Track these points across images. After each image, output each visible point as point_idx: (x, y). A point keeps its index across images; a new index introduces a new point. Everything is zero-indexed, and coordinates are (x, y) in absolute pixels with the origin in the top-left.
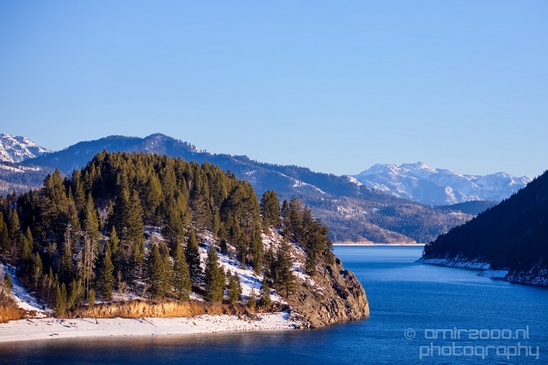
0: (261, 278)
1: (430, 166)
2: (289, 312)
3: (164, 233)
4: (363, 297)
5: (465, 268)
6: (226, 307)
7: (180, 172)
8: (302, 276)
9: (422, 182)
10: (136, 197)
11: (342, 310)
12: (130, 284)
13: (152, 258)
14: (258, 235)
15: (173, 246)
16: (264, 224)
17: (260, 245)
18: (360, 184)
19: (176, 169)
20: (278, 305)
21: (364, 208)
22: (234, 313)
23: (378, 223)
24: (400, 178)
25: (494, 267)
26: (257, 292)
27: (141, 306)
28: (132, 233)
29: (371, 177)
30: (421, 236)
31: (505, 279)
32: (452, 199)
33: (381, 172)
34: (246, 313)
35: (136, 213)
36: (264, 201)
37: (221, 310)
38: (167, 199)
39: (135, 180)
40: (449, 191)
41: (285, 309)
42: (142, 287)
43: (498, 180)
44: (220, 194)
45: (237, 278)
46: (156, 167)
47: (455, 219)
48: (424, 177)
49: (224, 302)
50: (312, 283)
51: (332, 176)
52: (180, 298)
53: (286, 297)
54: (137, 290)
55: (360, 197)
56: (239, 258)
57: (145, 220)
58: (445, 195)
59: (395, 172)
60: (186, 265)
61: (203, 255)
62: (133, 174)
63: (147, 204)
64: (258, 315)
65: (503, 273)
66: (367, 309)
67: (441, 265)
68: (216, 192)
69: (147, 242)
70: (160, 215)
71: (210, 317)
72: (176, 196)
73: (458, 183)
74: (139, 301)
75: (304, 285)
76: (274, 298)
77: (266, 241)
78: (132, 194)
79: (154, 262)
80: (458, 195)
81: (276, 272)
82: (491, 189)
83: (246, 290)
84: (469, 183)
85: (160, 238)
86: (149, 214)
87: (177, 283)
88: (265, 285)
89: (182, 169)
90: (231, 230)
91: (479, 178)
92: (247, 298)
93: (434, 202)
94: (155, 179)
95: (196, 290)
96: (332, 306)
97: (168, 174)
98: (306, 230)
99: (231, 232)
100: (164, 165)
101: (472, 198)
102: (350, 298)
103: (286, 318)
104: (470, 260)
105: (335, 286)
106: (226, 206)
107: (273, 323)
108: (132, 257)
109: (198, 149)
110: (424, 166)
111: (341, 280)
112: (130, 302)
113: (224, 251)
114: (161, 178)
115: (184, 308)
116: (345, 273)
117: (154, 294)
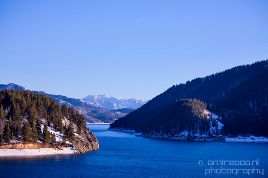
0: (62, 135)
1: (108, 96)
2: (73, 147)
3: (28, 119)
4: (97, 142)
5: (125, 132)
6: (50, 145)
7: (32, 97)
8: (76, 134)
9: (105, 101)
10: (18, 106)
11: (90, 147)
12: (16, 137)
13: (24, 128)
14: (61, 119)
15: (31, 124)
16: (63, 116)
17: (62, 123)
18: (84, 102)
19: (31, 96)
20: (69, 145)
21: (86, 110)
22: (53, 147)
23: (91, 116)
24: (97, 100)
25: (137, 132)
26: (61, 140)
27: (21, 145)
28: (17, 119)
29: (87, 100)
30: (106, 120)
31: (141, 136)
32: (116, 108)
33: (91, 98)
34: (57, 147)
35: (18, 111)
36: (62, 108)
37: (48, 146)
38: (29, 107)
39: (17, 99)
40: (115, 105)
41: (71, 146)
42: (21, 138)
43: (132, 101)
44: (47, 105)
45: (54, 135)
46: (24, 95)
47: (118, 115)
48: (106, 100)
49: (50, 143)
50: (80, 137)
51: (74, 99)
52: (34, 142)
53: (71, 142)
54: (19, 139)
55: (84, 106)
56: (55, 128)
57: (21, 114)
58: (113, 106)
59: (96, 98)
60: (36, 131)
61: (42, 127)
62: (16, 97)
63: (22, 108)
64: (62, 148)
65: (140, 134)
66: (98, 146)
67: (116, 131)
68: (45, 105)
69: (22, 122)
70: (27, 112)
71: (45, 149)
72: (32, 106)
73: (118, 102)
74: (20, 143)
75: (77, 138)
76: (67, 142)
77: (63, 122)
78: (16, 105)
79: (25, 129)
80: (118, 106)
81: (68, 133)
82: (130, 104)
83: (58, 139)
84: (122, 102)
85: (26, 121)
86: (22, 112)
87: (33, 137)
88: (64, 138)
89: (33, 96)
90: (51, 118)
91: (125, 100)
92: (58, 142)
93: (110, 108)
94: (24, 99)
95: (40, 139)
96: (87, 145)
97: (28, 98)
98: (77, 118)
99: (51, 119)
100: (27, 94)
101: (123, 107)
102: (93, 142)
103: (72, 149)
104: (127, 129)
105: (88, 138)
106: (49, 109)
107: (67, 151)
108: (17, 127)
109: (26, 89)
110: (106, 96)
111: (89, 136)
112: (16, 143)
113: (49, 125)
114: (26, 99)
115: (36, 145)
116: (91, 133)
117: (25, 141)
